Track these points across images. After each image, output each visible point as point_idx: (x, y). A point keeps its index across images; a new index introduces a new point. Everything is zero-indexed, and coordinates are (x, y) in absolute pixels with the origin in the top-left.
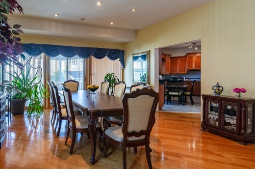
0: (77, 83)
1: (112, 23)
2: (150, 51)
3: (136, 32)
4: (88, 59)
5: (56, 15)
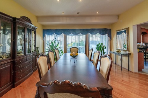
0: (77, 49)
1: (98, 13)
2: (128, 28)
3: (118, 16)
4: (87, 35)
5: (63, 13)
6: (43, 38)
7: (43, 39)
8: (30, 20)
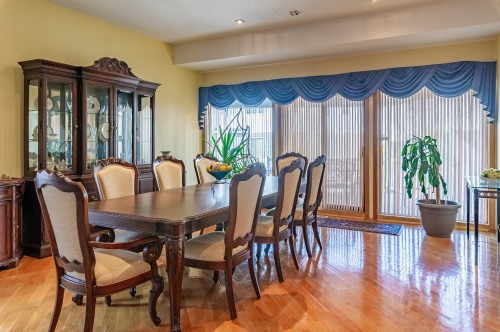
5: (240, 22)
6: (200, 119)
7: (200, 124)
8: (124, 64)
